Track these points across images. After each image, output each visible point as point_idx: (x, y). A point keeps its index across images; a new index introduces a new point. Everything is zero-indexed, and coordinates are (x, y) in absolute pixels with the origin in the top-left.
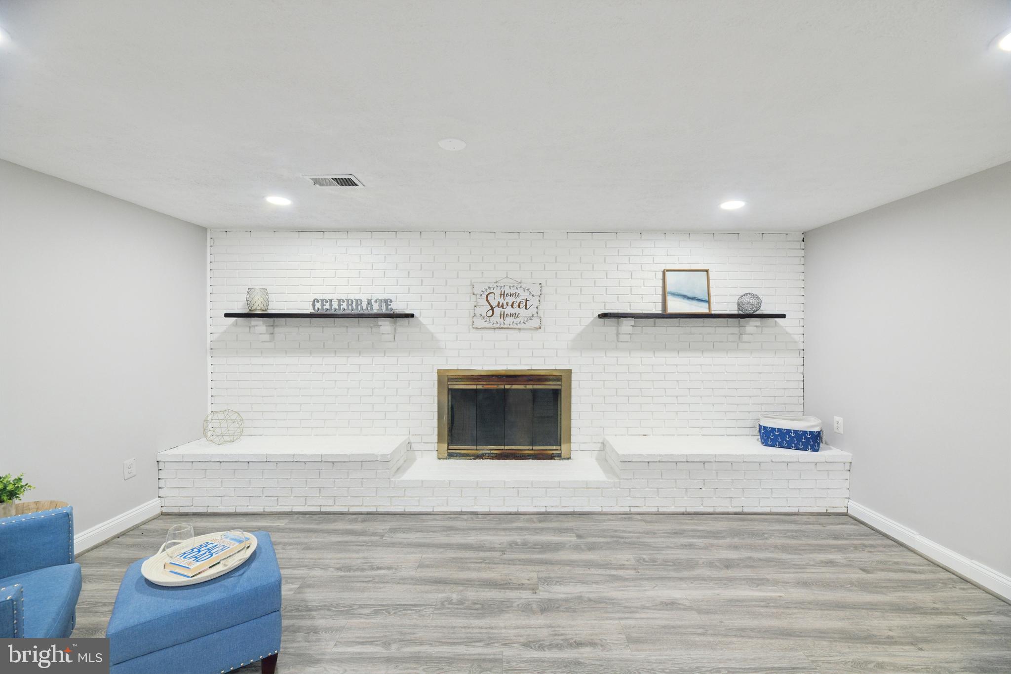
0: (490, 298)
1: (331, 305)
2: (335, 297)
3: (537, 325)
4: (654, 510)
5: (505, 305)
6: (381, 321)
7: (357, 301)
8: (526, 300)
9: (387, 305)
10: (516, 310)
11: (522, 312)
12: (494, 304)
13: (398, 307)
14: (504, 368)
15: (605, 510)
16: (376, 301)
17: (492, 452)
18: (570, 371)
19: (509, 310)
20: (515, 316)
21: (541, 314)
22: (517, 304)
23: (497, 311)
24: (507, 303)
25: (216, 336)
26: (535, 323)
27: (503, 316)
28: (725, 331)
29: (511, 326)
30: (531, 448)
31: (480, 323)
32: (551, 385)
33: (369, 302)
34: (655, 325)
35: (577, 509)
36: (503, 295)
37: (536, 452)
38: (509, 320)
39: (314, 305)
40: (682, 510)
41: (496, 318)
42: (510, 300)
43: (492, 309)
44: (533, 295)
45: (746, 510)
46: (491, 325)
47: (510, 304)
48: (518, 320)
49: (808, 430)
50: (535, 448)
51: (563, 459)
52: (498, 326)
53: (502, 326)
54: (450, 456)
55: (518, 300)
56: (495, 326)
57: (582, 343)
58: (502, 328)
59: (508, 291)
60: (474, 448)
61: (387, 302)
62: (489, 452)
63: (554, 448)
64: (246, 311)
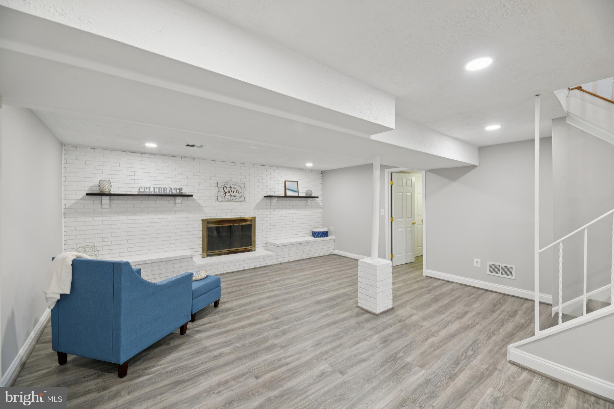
0: (225, 189)
1: (149, 189)
2: (152, 186)
3: (243, 200)
5: (231, 191)
7: (164, 188)
8: (239, 190)
9: (180, 191)
10: (235, 194)
11: (237, 194)
12: (226, 191)
13: (184, 192)
14: (230, 217)
16: (174, 189)
17: (226, 252)
18: (255, 217)
19: (232, 194)
20: (235, 196)
21: (244, 196)
22: (236, 191)
23: (228, 194)
24: (232, 191)
25: (67, 206)
26: (242, 199)
27: (230, 196)
28: (302, 202)
29: (233, 200)
30: (241, 248)
31: (220, 199)
32: (249, 223)
33: (171, 189)
34: (282, 200)
36: (230, 188)
37: (243, 249)
38: (232, 198)
39: (139, 190)
40: (295, 260)
41: (227, 197)
42: (233, 190)
43: (226, 193)
44: (242, 188)
45: (311, 257)
46: (225, 200)
47: (233, 191)
48: (236, 198)
49: (325, 231)
50: (243, 248)
51: (253, 251)
52: (228, 200)
53: (230, 200)
54: (208, 256)
55: (236, 190)
56: (227, 200)
57: (258, 207)
58: (229, 201)
59: (232, 186)
60: (218, 251)
61: (180, 189)
62: (224, 252)
63: (250, 247)
64: (98, 192)
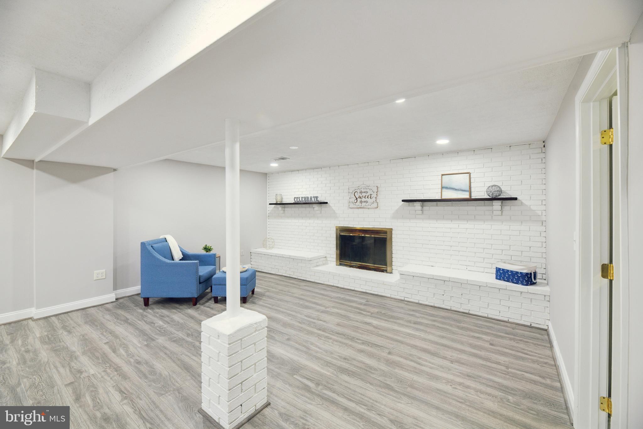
0: (356, 194)
1: (299, 200)
2: (301, 196)
3: (376, 206)
4: (417, 301)
5: (362, 197)
6: (314, 206)
7: (307, 197)
8: (371, 194)
9: (317, 199)
10: (367, 199)
11: (369, 200)
12: (357, 197)
13: (321, 199)
14: (362, 226)
15: (392, 296)
16: (313, 197)
17: (357, 265)
18: (392, 229)
19: (363, 199)
20: (366, 202)
21: (378, 201)
22: (367, 197)
23: (359, 200)
24: (363, 196)
25: (270, 211)
26: (375, 205)
27: (361, 202)
28: (481, 208)
29: (365, 207)
30: (373, 265)
31: (352, 206)
32: (382, 236)
33: (311, 198)
34: (437, 205)
35: (380, 294)
36: (361, 192)
37: (376, 267)
38: (364, 204)
39: (294, 200)
40: (432, 304)
41: (358, 203)
42: (364, 194)
43: (357, 199)
44: (374, 192)
45: (471, 312)
46: (356, 207)
47: (364, 197)
48: (367, 204)
50: (375, 265)
51: (388, 273)
52: (359, 207)
53: (361, 207)
54: (341, 265)
55: (367, 194)
56: (358, 207)
57: (397, 215)
58: (360, 208)
59: (363, 191)
60: (349, 262)
61: (317, 197)
62: (355, 265)
63: (384, 267)
64: (275, 202)
